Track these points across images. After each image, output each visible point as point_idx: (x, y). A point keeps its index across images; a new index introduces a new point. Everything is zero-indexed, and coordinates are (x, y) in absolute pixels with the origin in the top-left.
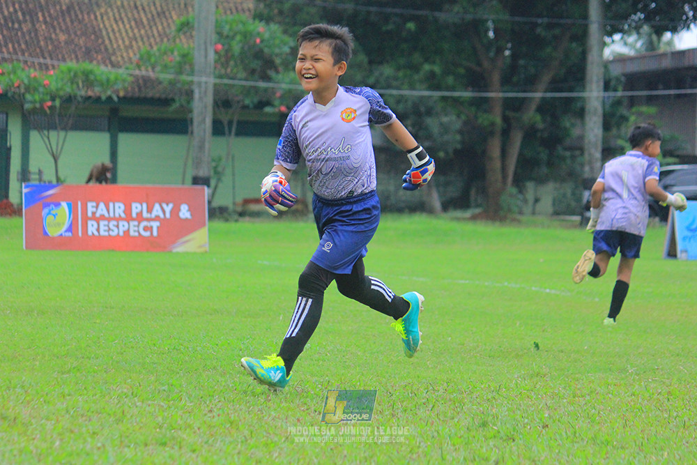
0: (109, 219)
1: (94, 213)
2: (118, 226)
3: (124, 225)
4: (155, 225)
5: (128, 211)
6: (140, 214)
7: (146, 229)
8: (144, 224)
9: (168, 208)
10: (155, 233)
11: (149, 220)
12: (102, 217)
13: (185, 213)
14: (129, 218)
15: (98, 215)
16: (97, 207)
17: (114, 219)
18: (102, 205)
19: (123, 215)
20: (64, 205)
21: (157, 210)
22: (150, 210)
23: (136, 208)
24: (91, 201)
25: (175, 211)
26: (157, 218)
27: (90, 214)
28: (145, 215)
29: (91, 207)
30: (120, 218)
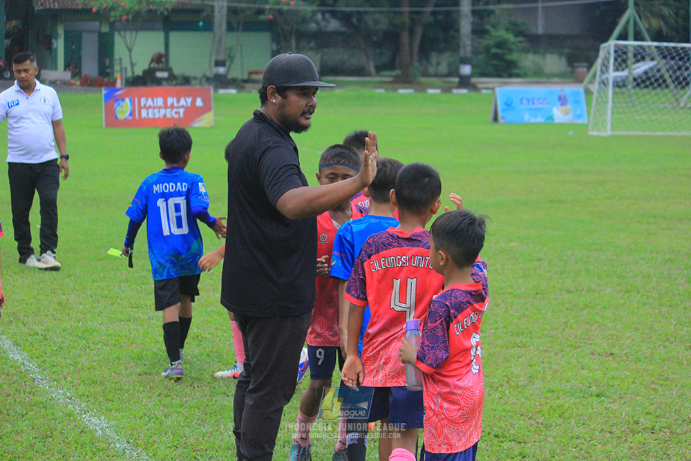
0: (154, 108)
1: (145, 105)
2: (159, 112)
3: (163, 112)
4: (182, 111)
5: (165, 102)
6: (172, 104)
7: (176, 113)
8: (175, 110)
9: (189, 100)
10: (182, 115)
11: (178, 107)
12: (150, 107)
13: (199, 103)
14: (166, 107)
15: (147, 105)
16: (147, 100)
17: (157, 107)
18: (150, 100)
19: (162, 105)
20: (127, 100)
21: (182, 102)
22: (178, 101)
23: (170, 101)
24: (143, 96)
25: (194, 102)
26: (183, 107)
27: (142, 105)
28: (176, 104)
29: (143, 101)
30: (160, 108)
